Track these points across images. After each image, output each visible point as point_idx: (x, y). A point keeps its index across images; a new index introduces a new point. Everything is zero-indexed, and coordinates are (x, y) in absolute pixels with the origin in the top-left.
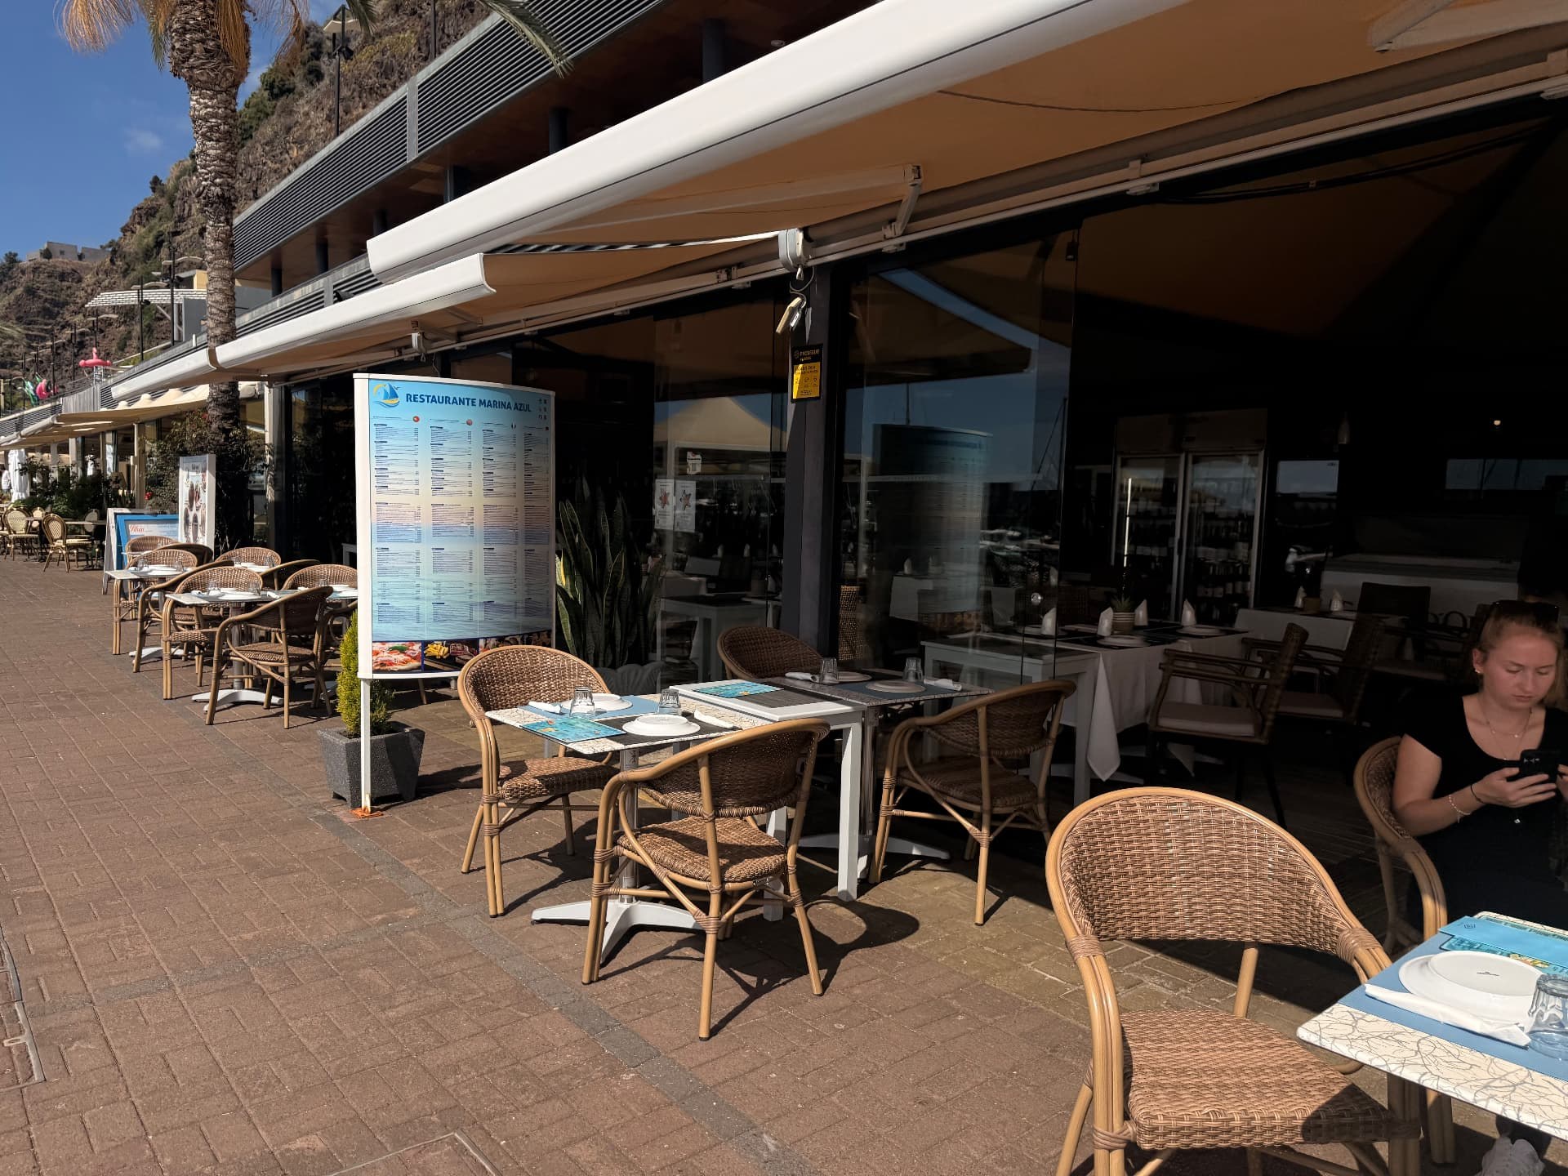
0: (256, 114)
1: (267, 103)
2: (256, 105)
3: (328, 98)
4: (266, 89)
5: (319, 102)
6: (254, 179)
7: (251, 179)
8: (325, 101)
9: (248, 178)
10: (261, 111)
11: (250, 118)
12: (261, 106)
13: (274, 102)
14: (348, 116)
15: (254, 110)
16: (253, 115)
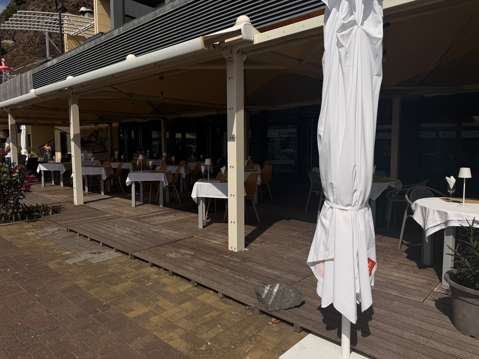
0: (11, 10)
1: (16, 7)
2: (12, 7)
3: (42, 3)
4: (15, 2)
5: (38, 5)
6: (12, 34)
7: (11, 34)
8: (41, 4)
9: (10, 33)
10: (13, 10)
11: (9, 12)
12: (13, 8)
13: (19, 6)
14: (51, 9)
15: (11, 9)
16: (10, 11)
